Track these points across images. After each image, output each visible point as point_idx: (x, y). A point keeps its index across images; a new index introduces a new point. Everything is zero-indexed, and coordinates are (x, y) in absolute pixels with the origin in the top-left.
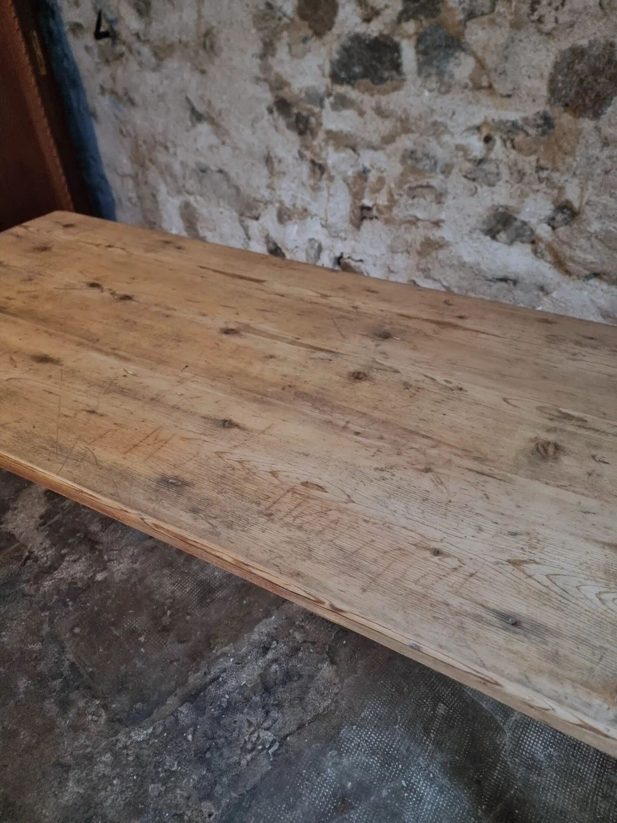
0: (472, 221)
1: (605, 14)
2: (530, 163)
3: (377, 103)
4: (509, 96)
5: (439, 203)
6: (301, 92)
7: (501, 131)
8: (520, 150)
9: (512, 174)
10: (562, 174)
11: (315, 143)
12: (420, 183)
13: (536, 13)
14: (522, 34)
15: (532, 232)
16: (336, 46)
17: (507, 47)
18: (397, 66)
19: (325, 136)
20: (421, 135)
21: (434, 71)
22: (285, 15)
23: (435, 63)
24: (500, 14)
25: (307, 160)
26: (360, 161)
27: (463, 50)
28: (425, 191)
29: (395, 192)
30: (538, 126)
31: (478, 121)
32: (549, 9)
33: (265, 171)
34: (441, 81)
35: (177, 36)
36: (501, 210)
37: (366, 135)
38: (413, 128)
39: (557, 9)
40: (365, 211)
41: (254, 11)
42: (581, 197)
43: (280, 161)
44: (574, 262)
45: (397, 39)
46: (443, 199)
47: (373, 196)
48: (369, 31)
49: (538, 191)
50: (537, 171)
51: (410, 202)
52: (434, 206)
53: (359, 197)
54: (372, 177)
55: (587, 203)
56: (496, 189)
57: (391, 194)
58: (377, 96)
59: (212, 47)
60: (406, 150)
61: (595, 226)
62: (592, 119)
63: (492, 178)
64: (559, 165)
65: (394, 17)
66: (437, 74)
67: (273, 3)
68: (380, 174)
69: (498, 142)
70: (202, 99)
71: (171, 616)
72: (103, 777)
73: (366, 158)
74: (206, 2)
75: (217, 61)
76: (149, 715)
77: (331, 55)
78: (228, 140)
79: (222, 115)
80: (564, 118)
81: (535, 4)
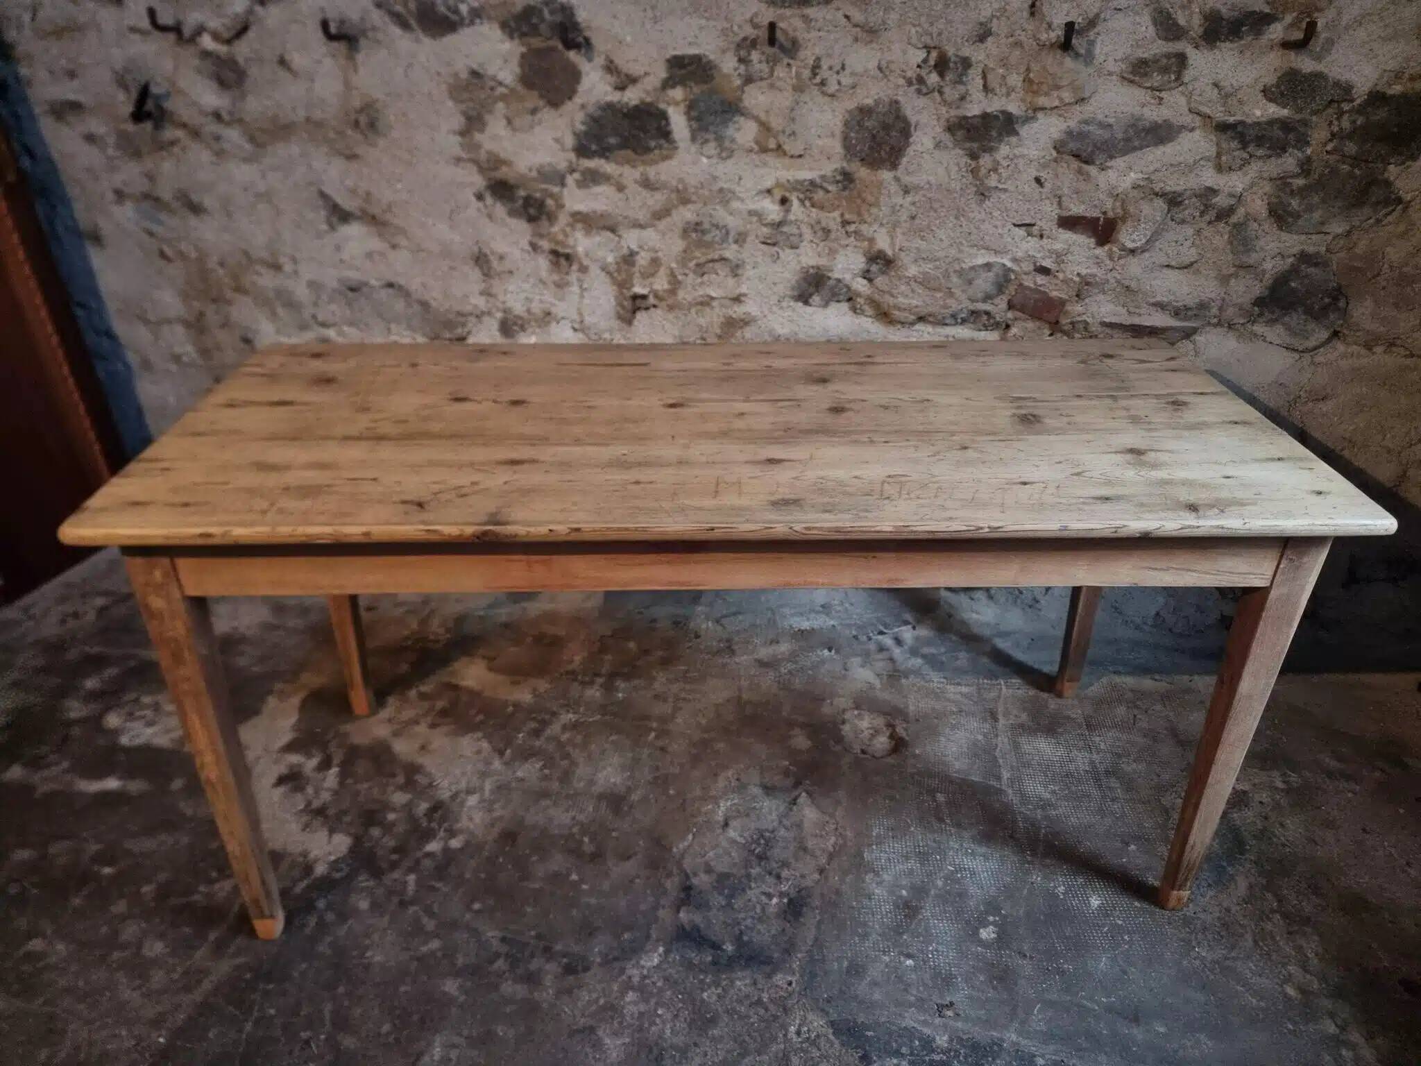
0: (781, 289)
1: (886, 76)
2: (834, 219)
3: (642, 174)
4: (800, 156)
5: (735, 276)
6: (530, 170)
7: (798, 190)
8: (822, 208)
9: (815, 233)
10: (870, 224)
11: (555, 229)
12: (710, 257)
13: (818, 77)
14: (805, 97)
15: (849, 288)
16: (580, 116)
17: (792, 110)
18: (666, 134)
19: (571, 220)
20: (705, 204)
21: (711, 136)
22: (501, 84)
23: (711, 128)
24: (779, 79)
25: (543, 252)
26: (623, 243)
27: (742, 115)
28: (717, 266)
29: (678, 271)
30: (838, 182)
31: (769, 183)
32: (830, 72)
33: (475, 274)
34: (721, 147)
35: (301, 114)
36: (811, 271)
37: (631, 213)
38: (694, 198)
39: (838, 73)
40: (638, 302)
41: (452, 80)
42: (893, 244)
43: (501, 258)
44: (899, 309)
45: (662, 106)
46: (740, 272)
47: (647, 282)
48: (625, 99)
49: (847, 246)
50: (843, 227)
51: (699, 280)
52: (731, 281)
53: (628, 286)
54: (642, 260)
55: (900, 250)
56: (801, 250)
57: (672, 274)
58: (641, 169)
59: (372, 125)
60: (688, 223)
61: (913, 271)
62: (890, 170)
63: (795, 240)
64: (866, 216)
65: (658, 84)
66: (716, 139)
67: (481, 71)
68: (653, 255)
69: (796, 203)
70: (353, 192)
71: (591, 841)
72: (641, 1014)
73: (631, 239)
74: (361, 71)
75: (382, 142)
76: (648, 937)
77: (573, 126)
78: (403, 242)
79: (394, 209)
80: (862, 172)
81: (815, 69)
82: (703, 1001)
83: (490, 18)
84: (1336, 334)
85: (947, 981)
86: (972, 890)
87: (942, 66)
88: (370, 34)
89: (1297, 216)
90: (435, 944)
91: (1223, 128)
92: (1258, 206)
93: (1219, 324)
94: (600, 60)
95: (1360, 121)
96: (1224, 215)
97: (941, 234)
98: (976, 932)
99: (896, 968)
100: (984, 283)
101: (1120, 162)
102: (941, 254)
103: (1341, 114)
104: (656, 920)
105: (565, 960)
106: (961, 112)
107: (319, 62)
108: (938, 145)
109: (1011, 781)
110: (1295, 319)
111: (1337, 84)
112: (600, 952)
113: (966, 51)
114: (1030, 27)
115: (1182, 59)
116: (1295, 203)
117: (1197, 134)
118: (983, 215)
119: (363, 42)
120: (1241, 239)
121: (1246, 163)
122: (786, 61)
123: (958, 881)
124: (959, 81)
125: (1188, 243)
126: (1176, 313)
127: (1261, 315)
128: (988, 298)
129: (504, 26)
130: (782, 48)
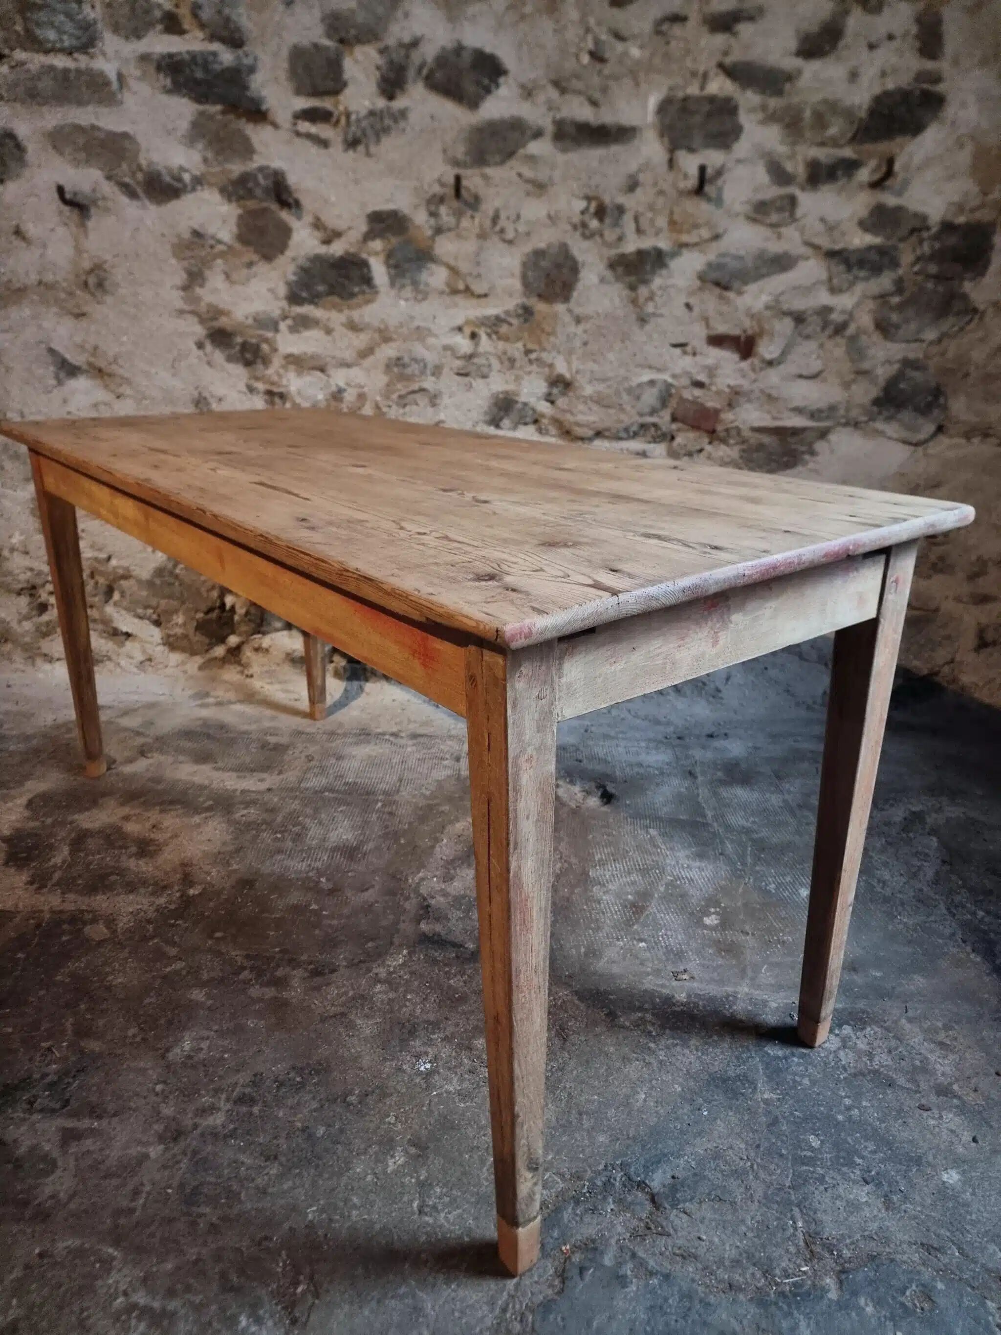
0: (475, 414)
1: (555, 224)
2: (518, 349)
3: (348, 318)
4: (486, 296)
5: (434, 405)
6: (247, 318)
7: (486, 325)
8: (507, 339)
9: (502, 363)
10: (549, 352)
11: (270, 371)
12: (410, 389)
13: (498, 226)
14: (488, 244)
15: (534, 410)
16: (291, 268)
17: (477, 255)
18: (367, 280)
19: (283, 362)
20: (405, 341)
22: (219, 242)
23: (408, 275)
24: (465, 229)
25: (258, 393)
26: (332, 382)
27: (434, 261)
28: (417, 396)
29: (383, 403)
30: (520, 316)
31: (459, 321)
32: (508, 222)
34: (417, 290)
35: (34, 278)
36: (501, 396)
37: (339, 354)
38: (395, 336)
39: (514, 222)
41: (175, 240)
42: (570, 369)
43: (220, 400)
44: (578, 424)
45: (364, 256)
46: (438, 401)
48: (331, 252)
49: (530, 373)
50: (526, 355)
51: (401, 411)
52: (430, 410)
54: (350, 396)
55: (577, 372)
56: (491, 379)
57: (377, 407)
58: (346, 312)
59: (100, 285)
60: (390, 359)
61: (588, 390)
62: (563, 303)
63: (485, 370)
64: (546, 345)
65: (360, 237)
66: (411, 284)
67: (201, 231)
68: (360, 390)
69: (484, 338)
70: (81, 347)
71: (328, 880)
72: (391, 1001)
73: (339, 378)
74: (92, 236)
75: (109, 299)
76: (392, 943)
77: (285, 277)
78: (126, 390)
79: (120, 361)
80: (540, 307)
81: (495, 219)
82: (450, 987)
83: (211, 185)
84: (940, 429)
85: (680, 955)
86: (691, 892)
87: (601, 213)
88: (100, 203)
89: (897, 327)
90: (179, 965)
91: (831, 255)
92: (865, 320)
93: (846, 424)
94: (308, 218)
95: (937, 245)
96: (840, 329)
97: (611, 356)
98: (701, 918)
99: (631, 950)
100: (650, 397)
101: (752, 288)
102: (610, 374)
103: (921, 242)
104: (398, 931)
105: (311, 967)
106: (620, 250)
107: (52, 230)
108: (602, 280)
109: (715, 818)
110: (906, 415)
111: (916, 215)
112: (345, 958)
113: (621, 199)
114: (671, 177)
115: (792, 201)
116: (895, 317)
117: (812, 263)
118: (644, 339)
119: (93, 210)
120: (856, 350)
121: (851, 285)
122: (469, 213)
123: (678, 887)
124: (616, 224)
125: (814, 356)
126: (813, 415)
127: (880, 413)
128: (653, 412)
129: (223, 191)
130: (466, 203)
